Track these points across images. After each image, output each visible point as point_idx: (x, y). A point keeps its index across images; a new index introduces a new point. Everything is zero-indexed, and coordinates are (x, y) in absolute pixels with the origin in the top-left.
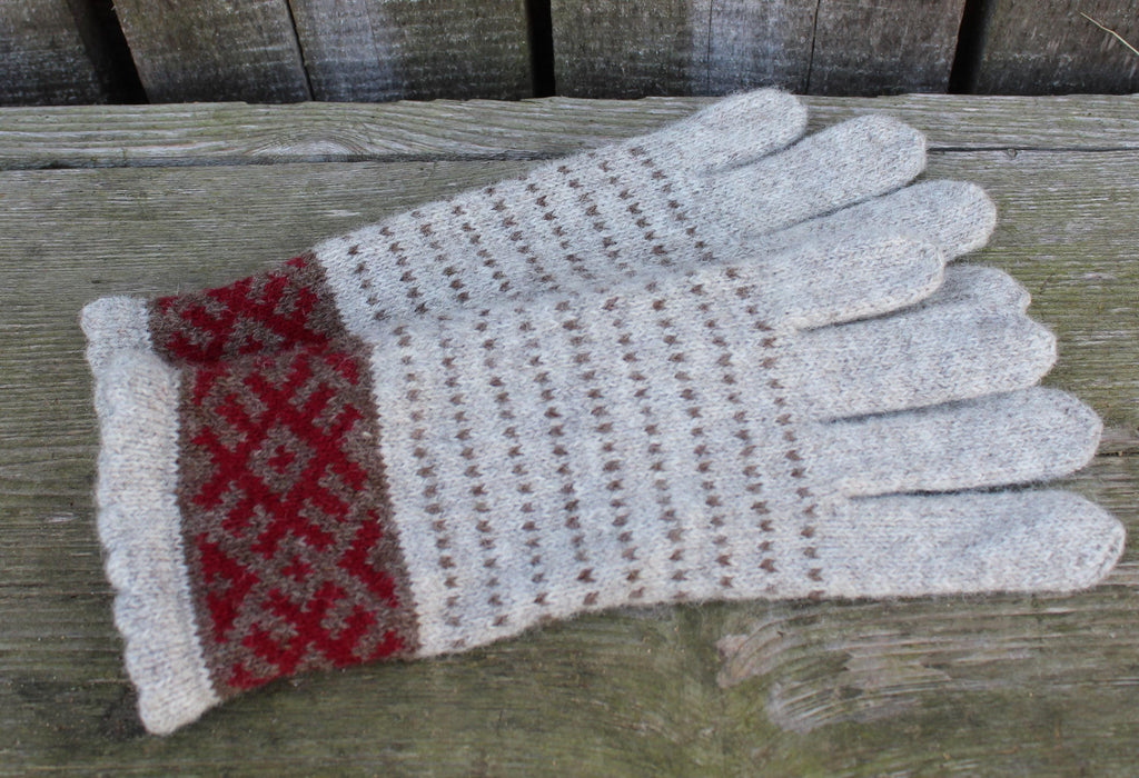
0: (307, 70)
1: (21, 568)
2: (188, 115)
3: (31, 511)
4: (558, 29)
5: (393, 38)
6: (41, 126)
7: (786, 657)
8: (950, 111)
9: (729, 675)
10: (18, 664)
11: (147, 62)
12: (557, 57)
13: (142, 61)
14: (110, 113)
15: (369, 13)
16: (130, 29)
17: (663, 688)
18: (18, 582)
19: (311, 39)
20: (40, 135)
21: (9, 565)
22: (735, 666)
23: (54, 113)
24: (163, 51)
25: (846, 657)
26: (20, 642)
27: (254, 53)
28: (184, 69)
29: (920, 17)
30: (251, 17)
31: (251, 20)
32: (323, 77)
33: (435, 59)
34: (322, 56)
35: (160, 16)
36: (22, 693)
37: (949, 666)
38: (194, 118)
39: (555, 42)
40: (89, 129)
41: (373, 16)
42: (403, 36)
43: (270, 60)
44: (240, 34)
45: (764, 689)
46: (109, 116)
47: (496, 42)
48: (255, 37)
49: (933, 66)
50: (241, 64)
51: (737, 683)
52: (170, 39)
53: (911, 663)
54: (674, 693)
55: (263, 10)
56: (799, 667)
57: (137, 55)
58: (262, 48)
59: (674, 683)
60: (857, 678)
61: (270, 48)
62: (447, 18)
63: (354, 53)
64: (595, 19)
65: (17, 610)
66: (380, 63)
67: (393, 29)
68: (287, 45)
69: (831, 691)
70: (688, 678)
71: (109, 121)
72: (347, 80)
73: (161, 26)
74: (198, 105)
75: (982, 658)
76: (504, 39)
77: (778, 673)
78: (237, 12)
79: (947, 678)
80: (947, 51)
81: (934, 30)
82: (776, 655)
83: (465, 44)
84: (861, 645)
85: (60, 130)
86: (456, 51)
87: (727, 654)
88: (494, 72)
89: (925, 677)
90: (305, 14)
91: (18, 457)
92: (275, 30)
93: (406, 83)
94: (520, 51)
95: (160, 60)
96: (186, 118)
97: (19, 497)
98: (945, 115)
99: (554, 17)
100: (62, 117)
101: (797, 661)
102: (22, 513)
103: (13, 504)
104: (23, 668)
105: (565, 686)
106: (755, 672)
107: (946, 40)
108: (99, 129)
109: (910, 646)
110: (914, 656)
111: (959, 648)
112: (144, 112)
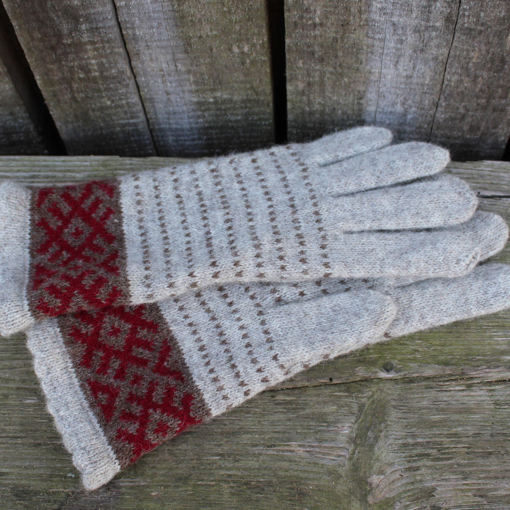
0: (151, 131)
1: (12, 427)
2: (88, 164)
3: (15, 396)
4: (290, 117)
5: (199, 117)
6: (8, 169)
7: (403, 488)
8: (505, 172)
9: (374, 497)
10: (13, 479)
11: (64, 128)
12: (289, 130)
13: (61, 127)
14: (45, 161)
15: (186, 105)
16: (54, 113)
17: (340, 503)
18: (10, 435)
19: (154, 116)
20: (8, 174)
21: (5, 425)
22: (377, 492)
23: (14, 160)
24: (72, 122)
25: (434, 489)
26: (13, 468)
27: (122, 124)
28: (84, 130)
29: (492, 118)
30: (122, 106)
31: (121, 108)
32: (159, 134)
33: (222, 127)
34: (159, 124)
35: (71, 107)
36: (16, 495)
37: (486, 496)
38: (91, 166)
39: (289, 123)
40: (34, 171)
41: (188, 106)
42: (204, 116)
43: (131, 126)
44: (114, 114)
45: (392, 505)
46: (44, 163)
47: (256, 120)
48: (123, 115)
49: (497, 141)
50: (115, 128)
51: (378, 501)
52: (76, 116)
53: (467, 494)
54: (346, 506)
55: (128, 104)
56: (410, 494)
57: (58, 124)
58: (127, 121)
59: (346, 500)
60: (439, 501)
61: (131, 121)
62: (229, 109)
63: (177, 123)
64: (311, 113)
65: (11, 451)
66: (192, 128)
67: (199, 113)
68: (140, 120)
69: (425, 507)
70: (353, 498)
71: (46, 166)
72: (173, 135)
73: (71, 110)
74: (93, 157)
75: (504, 493)
76: (260, 119)
77: (399, 498)
78: (113, 105)
79: (485, 502)
80: (506, 134)
81: (499, 124)
82: (398, 487)
83: (238, 121)
84: (442, 483)
85: (18, 171)
86: (234, 124)
87: (373, 486)
88: (254, 134)
89: (474, 502)
90: (151, 105)
91: (6, 365)
92: (134, 113)
93: (205, 138)
94: (269, 125)
95: (70, 127)
96: (87, 166)
97: (8, 388)
98: (502, 174)
99: (289, 112)
100: (20, 163)
101: (409, 490)
102: (10, 397)
103: (5, 392)
104: (16, 482)
105: (291, 500)
106: (387, 496)
107: (505, 129)
108: (40, 171)
109: (467, 484)
110: (469, 490)
111: (492, 486)
112: (63, 161)
